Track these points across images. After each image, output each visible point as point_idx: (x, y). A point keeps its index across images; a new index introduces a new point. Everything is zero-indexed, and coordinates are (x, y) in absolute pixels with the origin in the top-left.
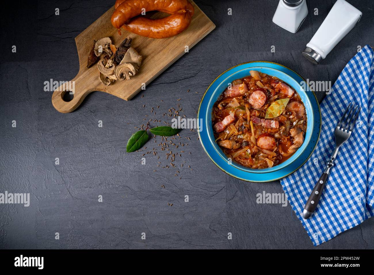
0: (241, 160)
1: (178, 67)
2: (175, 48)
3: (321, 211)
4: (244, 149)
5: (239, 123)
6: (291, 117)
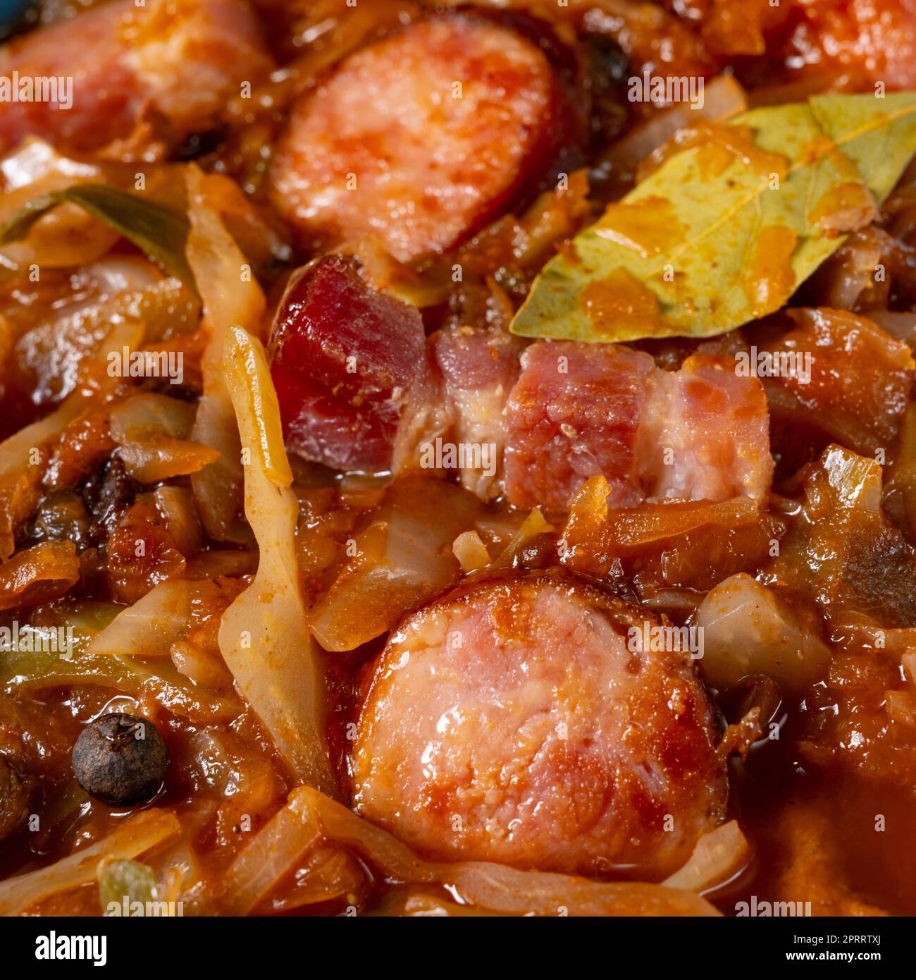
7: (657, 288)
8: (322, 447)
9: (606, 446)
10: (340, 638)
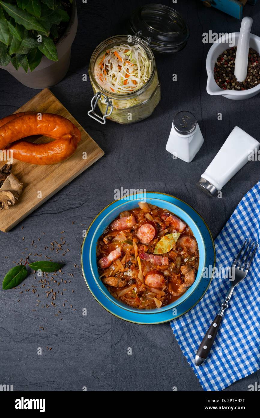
0: (127, 299)
1: (63, 196)
2: (60, 176)
3: (215, 357)
4: (130, 288)
5: (126, 258)
6: (182, 253)
10: (144, 275)
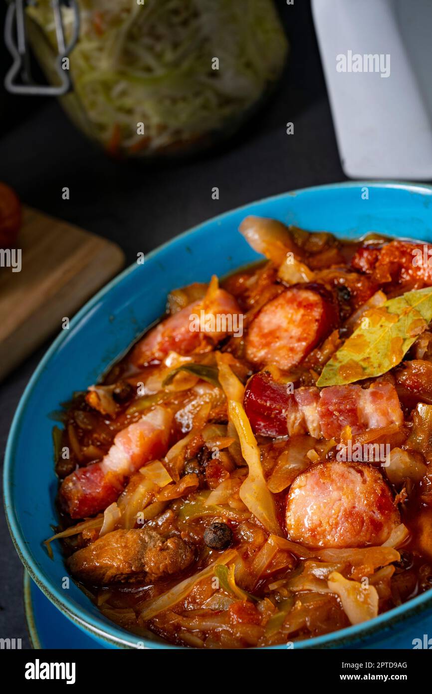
4: (208, 570)
7: (362, 363)
8: (267, 431)
9: (349, 416)
10: (277, 488)
